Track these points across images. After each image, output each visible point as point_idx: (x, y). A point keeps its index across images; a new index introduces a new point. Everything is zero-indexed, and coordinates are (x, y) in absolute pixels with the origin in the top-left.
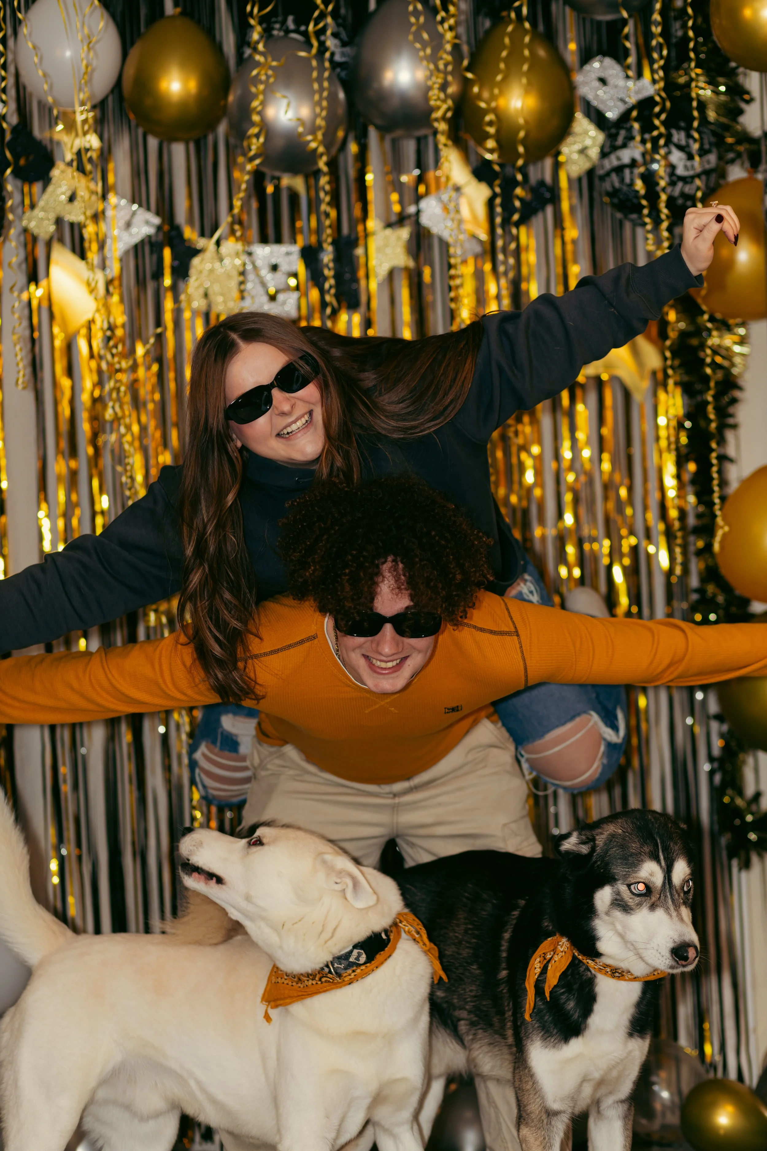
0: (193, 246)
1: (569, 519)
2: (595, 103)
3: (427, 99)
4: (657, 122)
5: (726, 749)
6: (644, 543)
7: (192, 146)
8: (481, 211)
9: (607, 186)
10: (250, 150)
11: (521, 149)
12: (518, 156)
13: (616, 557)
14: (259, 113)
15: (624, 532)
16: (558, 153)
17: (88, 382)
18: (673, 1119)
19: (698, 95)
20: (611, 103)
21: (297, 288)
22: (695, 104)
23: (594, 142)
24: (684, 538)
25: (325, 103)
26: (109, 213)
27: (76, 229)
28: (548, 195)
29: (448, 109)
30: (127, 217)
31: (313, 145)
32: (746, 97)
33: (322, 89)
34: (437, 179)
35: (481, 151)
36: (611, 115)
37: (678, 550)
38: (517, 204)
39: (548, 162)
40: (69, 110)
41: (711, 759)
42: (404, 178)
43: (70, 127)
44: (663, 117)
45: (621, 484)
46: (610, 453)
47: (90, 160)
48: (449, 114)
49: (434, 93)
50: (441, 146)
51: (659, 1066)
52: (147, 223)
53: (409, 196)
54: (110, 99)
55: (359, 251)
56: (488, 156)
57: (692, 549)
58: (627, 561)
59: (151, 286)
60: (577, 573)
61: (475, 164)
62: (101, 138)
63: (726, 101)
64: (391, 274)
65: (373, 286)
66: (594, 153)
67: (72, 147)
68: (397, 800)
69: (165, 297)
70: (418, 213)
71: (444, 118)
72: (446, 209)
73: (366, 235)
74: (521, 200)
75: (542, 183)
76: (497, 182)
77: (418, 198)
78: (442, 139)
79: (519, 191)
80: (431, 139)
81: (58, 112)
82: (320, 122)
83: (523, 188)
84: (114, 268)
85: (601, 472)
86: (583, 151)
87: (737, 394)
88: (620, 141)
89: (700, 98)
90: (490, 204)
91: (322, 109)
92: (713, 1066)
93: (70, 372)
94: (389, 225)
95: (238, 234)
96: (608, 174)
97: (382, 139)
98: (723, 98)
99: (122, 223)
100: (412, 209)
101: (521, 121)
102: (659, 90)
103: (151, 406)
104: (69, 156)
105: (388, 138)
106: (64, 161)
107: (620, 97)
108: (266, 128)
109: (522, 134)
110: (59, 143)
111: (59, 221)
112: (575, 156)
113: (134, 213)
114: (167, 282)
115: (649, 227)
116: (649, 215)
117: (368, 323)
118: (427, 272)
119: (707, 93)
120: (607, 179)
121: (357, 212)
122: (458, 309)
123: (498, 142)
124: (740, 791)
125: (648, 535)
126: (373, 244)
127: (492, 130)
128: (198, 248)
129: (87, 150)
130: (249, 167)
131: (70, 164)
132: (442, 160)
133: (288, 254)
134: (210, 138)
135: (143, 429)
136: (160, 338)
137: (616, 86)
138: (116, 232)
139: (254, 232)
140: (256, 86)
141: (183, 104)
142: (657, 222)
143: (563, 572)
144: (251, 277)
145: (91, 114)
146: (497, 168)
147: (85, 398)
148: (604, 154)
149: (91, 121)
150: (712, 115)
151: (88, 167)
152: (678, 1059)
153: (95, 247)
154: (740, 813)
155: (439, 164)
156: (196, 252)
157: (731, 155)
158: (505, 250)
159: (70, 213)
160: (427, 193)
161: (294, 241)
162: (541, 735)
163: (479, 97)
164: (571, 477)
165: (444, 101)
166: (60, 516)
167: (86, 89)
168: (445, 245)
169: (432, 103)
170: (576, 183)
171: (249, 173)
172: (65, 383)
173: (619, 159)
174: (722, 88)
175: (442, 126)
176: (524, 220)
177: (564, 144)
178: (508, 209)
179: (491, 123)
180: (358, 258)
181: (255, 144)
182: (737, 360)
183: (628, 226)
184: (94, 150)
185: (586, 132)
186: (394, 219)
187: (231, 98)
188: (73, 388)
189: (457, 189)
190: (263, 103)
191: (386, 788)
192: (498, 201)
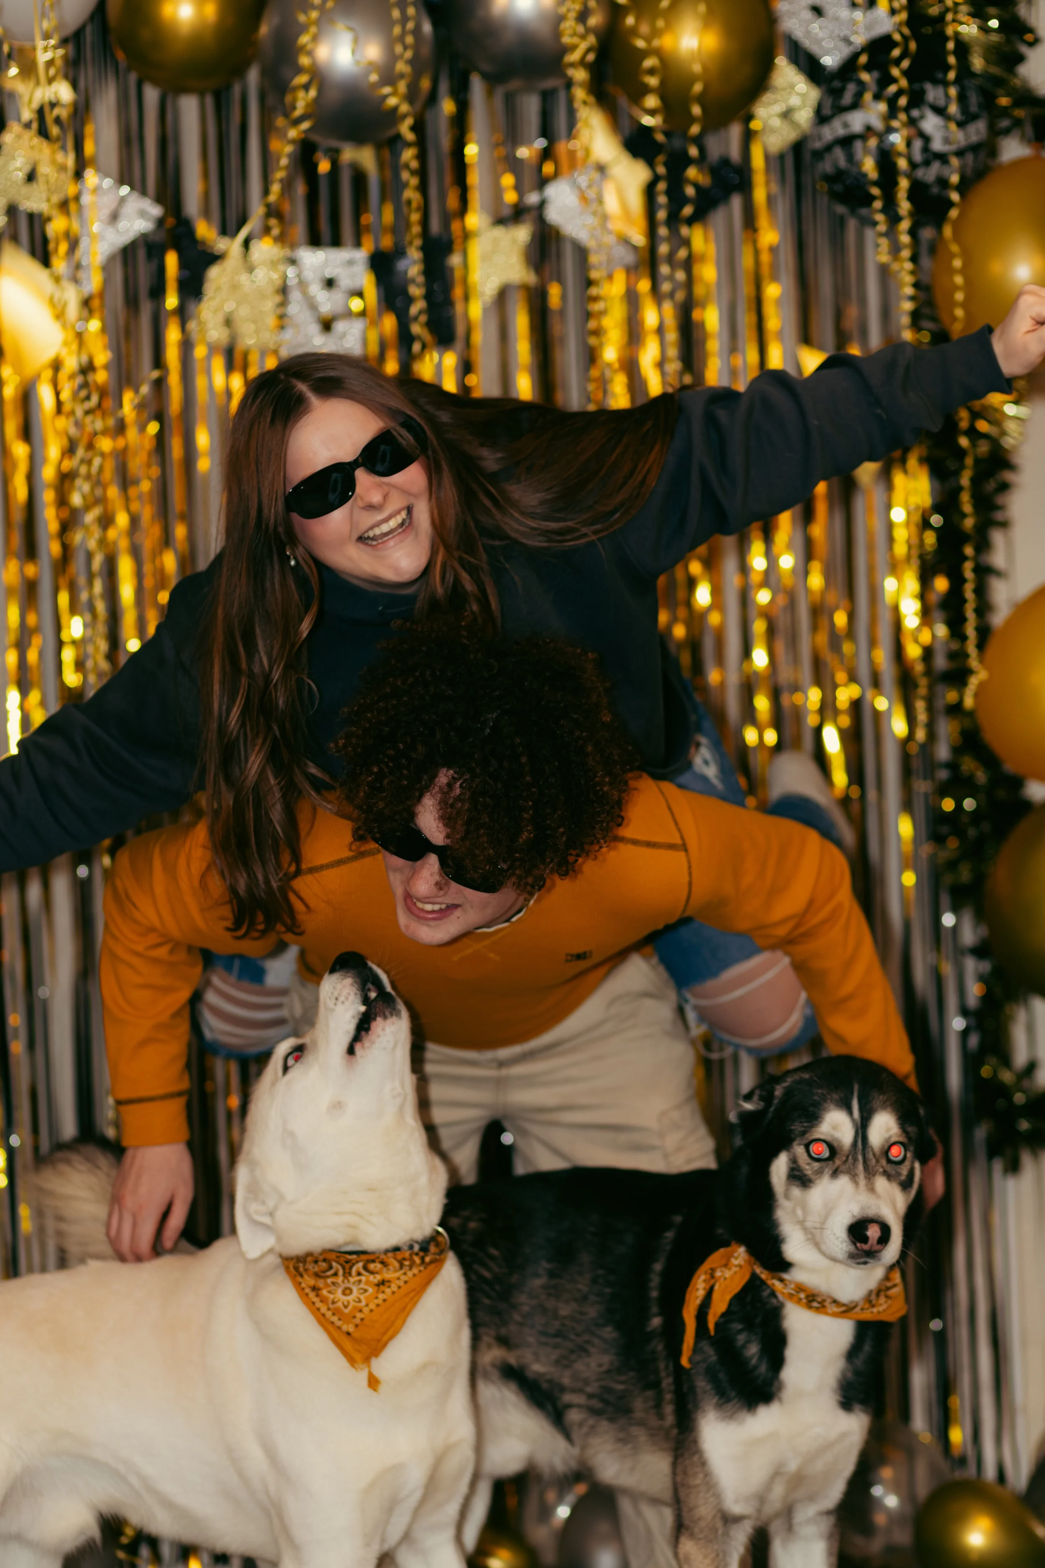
0: (210, 251)
1: (760, 658)
2: (807, 43)
3: (557, 34)
4: (895, 72)
5: (988, 999)
6: (869, 694)
7: (209, 100)
8: (636, 201)
9: (827, 166)
10: (294, 108)
11: (696, 110)
12: (692, 120)
13: (829, 713)
14: (310, 53)
15: (841, 676)
16: (749, 118)
17: (53, 451)
18: (903, 1537)
19: (957, 34)
20: (827, 44)
21: (363, 314)
22: (951, 45)
23: (803, 102)
24: (931, 687)
25: (409, 40)
26: (87, 199)
27: (37, 222)
28: (735, 179)
29: (588, 50)
30: (113, 205)
31: (392, 101)
32: (1029, 37)
33: (405, 19)
34: (572, 154)
35: (636, 112)
36: (829, 61)
37: (920, 706)
38: (690, 191)
39: (735, 131)
40: (27, 44)
41: (964, 1012)
42: (523, 152)
43: (28, 70)
44: (905, 64)
45: (837, 608)
46: (821, 561)
47: (58, 121)
48: (591, 57)
49: (569, 25)
50: (577, 104)
51: (882, 1461)
52: (142, 214)
53: (529, 179)
54: (88, 30)
55: (455, 260)
56: (648, 121)
57: (940, 704)
58: (845, 721)
59: (146, 309)
60: (771, 737)
61: (627, 132)
62: (75, 85)
63: (1000, 43)
64: (503, 295)
65: (476, 310)
66: (805, 116)
67: (30, 101)
68: (504, 1072)
69: (166, 325)
70: (542, 204)
71: (582, 63)
72: (584, 199)
73: (466, 236)
74: (696, 186)
75: (725, 162)
76: (661, 158)
77: (542, 182)
78: (580, 94)
79: (692, 172)
80: (562, 95)
81: (11, 49)
82: (401, 67)
83: (701, 170)
84: (94, 281)
85: (807, 590)
86: (786, 115)
87: (1008, 476)
88: (847, 98)
89: (959, 37)
90: (650, 191)
91: (405, 48)
92: (962, 1461)
93: (27, 433)
94: (500, 221)
95: (276, 231)
96: (829, 148)
97: (490, 93)
98: (995, 38)
99: (106, 212)
100: (533, 198)
101: (697, 68)
102: (900, 24)
103: (146, 486)
104: (27, 115)
105: (500, 91)
106: (19, 120)
107: (842, 35)
108: (318, 76)
109: (698, 88)
110: (12, 95)
111: (12, 211)
112: (776, 122)
113: (123, 200)
114: (172, 301)
115: (882, 228)
116: (884, 211)
117: (466, 367)
118: (554, 292)
119: (969, 29)
120: (827, 156)
121: (452, 201)
122: (601, 345)
123: (663, 98)
124: (1006, 1060)
125: (876, 682)
126: (476, 250)
127: (653, 81)
128: (216, 254)
129: (53, 105)
130: (293, 133)
131: (28, 126)
132: (579, 125)
133: (351, 263)
134: (237, 89)
135: (134, 521)
136: (160, 385)
137: (837, 19)
138: (96, 228)
139: (300, 229)
140: (305, 13)
141: (197, 37)
142: (894, 219)
143: (751, 736)
144: (295, 296)
145: (61, 52)
146: (660, 137)
147: (48, 473)
148: (821, 118)
149: (59, 62)
150: (977, 63)
151: (55, 131)
152: (910, 1450)
153: (63, 247)
154: (1003, 1091)
155: (574, 131)
156: (214, 258)
157: (1005, 123)
158: (670, 259)
159: (28, 198)
160: (556, 175)
161: (358, 244)
162: (714, 973)
163: (634, 32)
164: (763, 597)
165: (583, 37)
166: (10, 647)
167: (52, 15)
168: (582, 253)
169: (566, 40)
170: (777, 162)
171: (293, 142)
172: (20, 450)
173: (846, 125)
174: (994, 23)
175: (580, 75)
176: (699, 217)
177: (758, 104)
178: (676, 199)
179: (652, 72)
180: (452, 270)
181: (302, 101)
182: (1011, 427)
183: (852, 224)
184: (63, 106)
185: (792, 86)
186: (506, 212)
187: (264, 30)
188: (32, 458)
189: (601, 169)
190: (315, 39)
191: (489, 1055)
192: (662, 186)
